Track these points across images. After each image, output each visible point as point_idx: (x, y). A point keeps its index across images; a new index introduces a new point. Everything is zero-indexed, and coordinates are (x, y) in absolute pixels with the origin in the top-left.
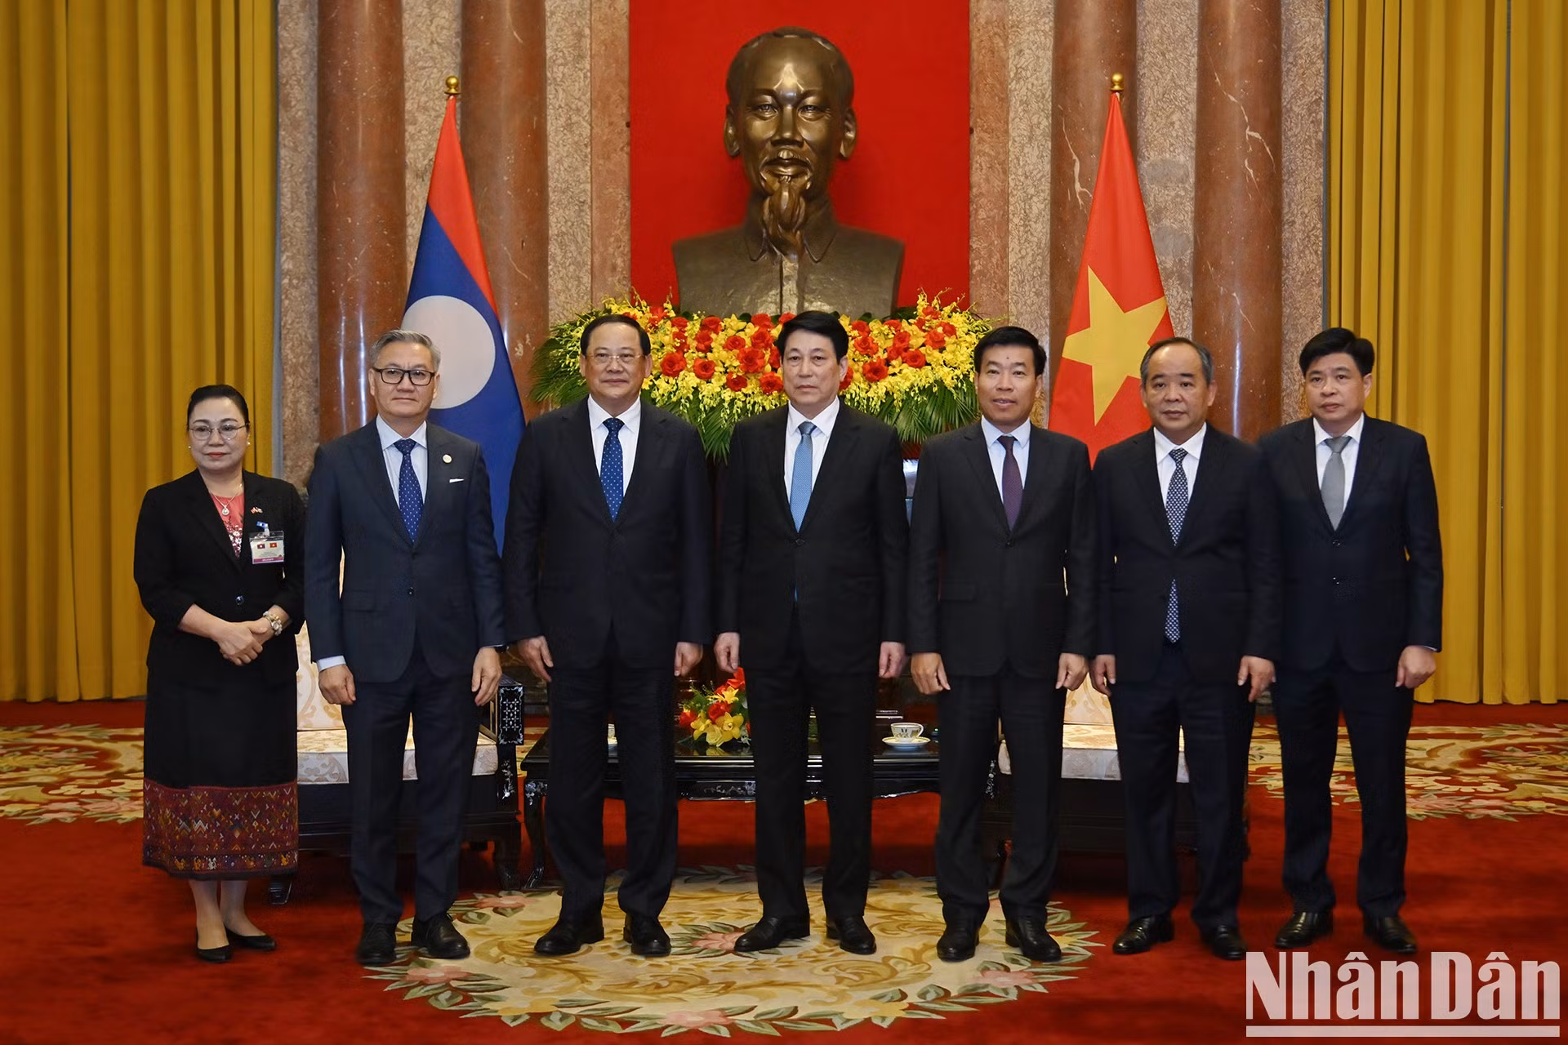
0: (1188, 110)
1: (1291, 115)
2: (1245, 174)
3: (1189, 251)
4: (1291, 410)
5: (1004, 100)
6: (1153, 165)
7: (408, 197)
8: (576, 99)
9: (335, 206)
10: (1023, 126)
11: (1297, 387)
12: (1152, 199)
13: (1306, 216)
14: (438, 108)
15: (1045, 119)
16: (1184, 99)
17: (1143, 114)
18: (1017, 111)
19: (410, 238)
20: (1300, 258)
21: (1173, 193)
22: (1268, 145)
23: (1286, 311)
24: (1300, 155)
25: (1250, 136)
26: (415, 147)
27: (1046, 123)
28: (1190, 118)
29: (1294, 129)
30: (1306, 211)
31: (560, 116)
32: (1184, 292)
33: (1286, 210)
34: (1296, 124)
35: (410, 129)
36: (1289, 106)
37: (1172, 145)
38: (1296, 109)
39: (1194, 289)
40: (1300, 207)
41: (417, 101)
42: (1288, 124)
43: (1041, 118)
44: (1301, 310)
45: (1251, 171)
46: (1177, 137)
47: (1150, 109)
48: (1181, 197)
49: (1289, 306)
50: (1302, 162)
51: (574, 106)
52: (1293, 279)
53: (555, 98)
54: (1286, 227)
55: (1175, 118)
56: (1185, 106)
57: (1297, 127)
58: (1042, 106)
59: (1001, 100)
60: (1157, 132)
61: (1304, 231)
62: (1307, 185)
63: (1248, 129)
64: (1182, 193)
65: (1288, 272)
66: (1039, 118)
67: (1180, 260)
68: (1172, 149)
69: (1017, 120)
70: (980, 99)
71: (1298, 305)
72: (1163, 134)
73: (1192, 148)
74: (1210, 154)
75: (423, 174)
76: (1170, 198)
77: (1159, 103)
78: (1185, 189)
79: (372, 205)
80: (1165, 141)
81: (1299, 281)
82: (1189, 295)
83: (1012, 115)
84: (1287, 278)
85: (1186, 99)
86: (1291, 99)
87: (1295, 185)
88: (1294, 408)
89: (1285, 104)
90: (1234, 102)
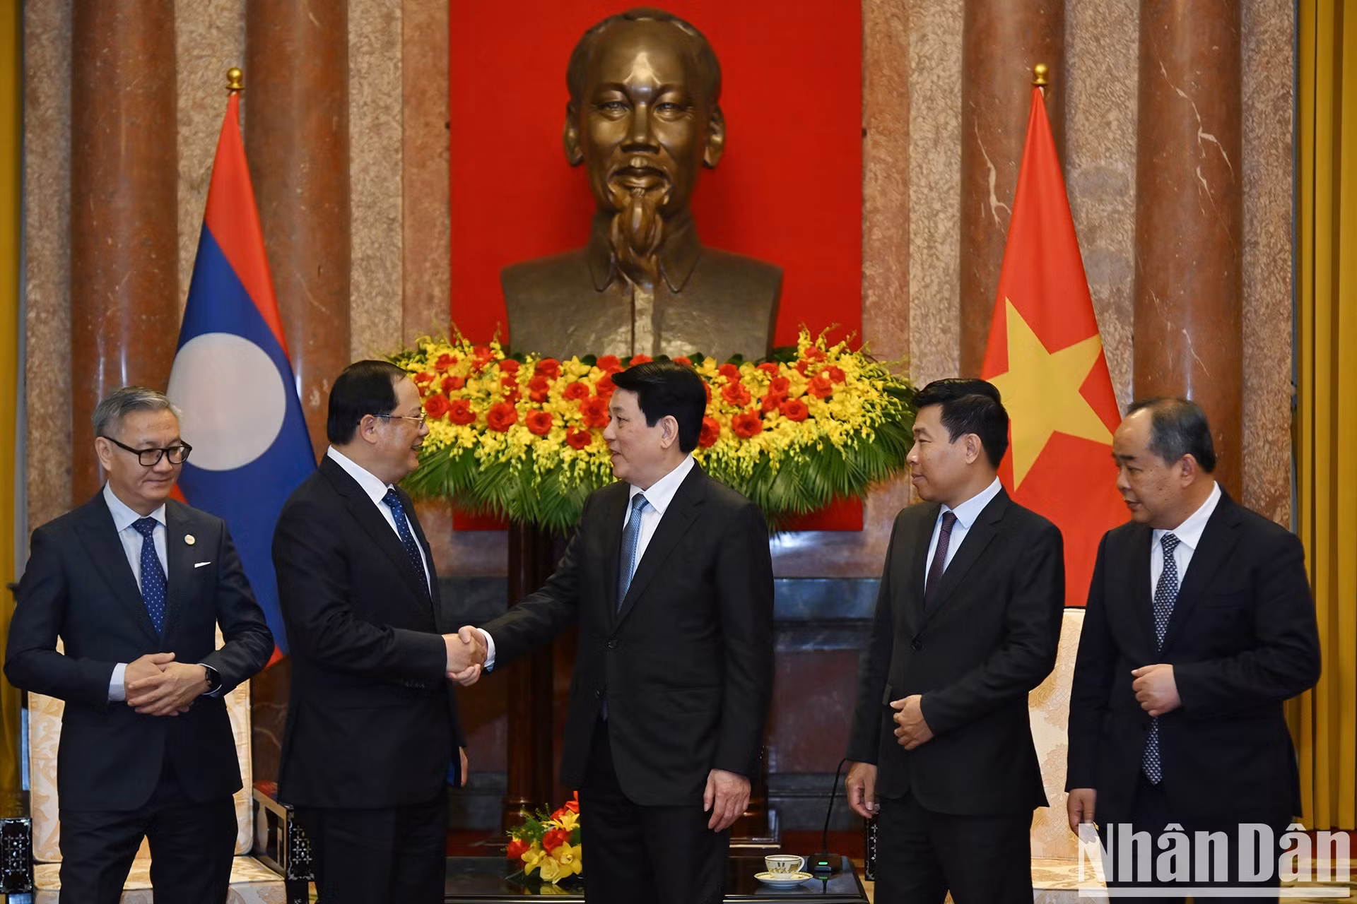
0: (1127, 107)
1: (1253, 113)
2: (1197, 184)
3: (1129, 279)
4: (1254, 471)
5: (904, 96)
6: (1085, 174)
7: (181, 212)
8: (385, 94)
9: (92, 225)
10: (926, 127)
11: (1261, 444)
12: (1083, 215)
13: (1272, 236)
14: (217, 105)
15: (954, 119)
16: (1122, 94)
17: (1073, 112)
18: (919, 109)
19: (183, 262)
20: (1264, 286)
21: (1109, 208)
22: (1224, 150)
23: (1248, 351)
24: (1263, 161)
25: (1202, 139)
26: (189, 153)
27: (954, 123)
28: (1130, 116)
29: (1257, 130)
30: (1272, 229)
31: (365, 115)
32: (1123, 328)
33: (1247, 228)
34: (1260, 125)
35: (184, 131)
36: (1250, 102)
37: (1108, 149)
38: (1259, 106)
39: (1135, 325)
40: (1263, 225)
41: (191, 97)
42: (1249, 124)
43: (949, 118)
44: (1265, 350)
45: (1204, 182)
46: (1115, 140)
47: (1081, 106)
48: (1118, 212)
49: (1250, 345)
50: (1267, 169)
51: (382, 104)
52: (1256, 312)
53: (360, 95)
54: (1247, 249)
55: (1112, 116)
56: (1123, 102)
57: (1260, 127)
58: (949, 103)
59: (901, 95)
60: (1091, 133)
61: (1269, 255)
62: (1272, 198)
63: (1201, 130)
64: (1121, 208)
65: (1249, 303)
66: (946, 117)
67: (1118, 290)
68: (1108, 154)
69: (920, 120)
70: (875, 95)
71: (1262, 344)
72: (1097, 137)
73: (1131, 152)
74: (1155, 160)
75: (199, 185)
76: (1105, 214)
77: (1092, 99)
78: (1124, 204)
79: (137, 224)
80: (1100, 144)
81: (1264, 314)
82: (1129, 331)
83: (913, 113)
84: (1249, 311)
85: (1125, 93)
86: (1253, 93)
87: (1259, 198)
88: (1258, 470)
89: (1246, 99)
90: (1183, 98)
